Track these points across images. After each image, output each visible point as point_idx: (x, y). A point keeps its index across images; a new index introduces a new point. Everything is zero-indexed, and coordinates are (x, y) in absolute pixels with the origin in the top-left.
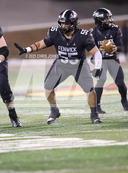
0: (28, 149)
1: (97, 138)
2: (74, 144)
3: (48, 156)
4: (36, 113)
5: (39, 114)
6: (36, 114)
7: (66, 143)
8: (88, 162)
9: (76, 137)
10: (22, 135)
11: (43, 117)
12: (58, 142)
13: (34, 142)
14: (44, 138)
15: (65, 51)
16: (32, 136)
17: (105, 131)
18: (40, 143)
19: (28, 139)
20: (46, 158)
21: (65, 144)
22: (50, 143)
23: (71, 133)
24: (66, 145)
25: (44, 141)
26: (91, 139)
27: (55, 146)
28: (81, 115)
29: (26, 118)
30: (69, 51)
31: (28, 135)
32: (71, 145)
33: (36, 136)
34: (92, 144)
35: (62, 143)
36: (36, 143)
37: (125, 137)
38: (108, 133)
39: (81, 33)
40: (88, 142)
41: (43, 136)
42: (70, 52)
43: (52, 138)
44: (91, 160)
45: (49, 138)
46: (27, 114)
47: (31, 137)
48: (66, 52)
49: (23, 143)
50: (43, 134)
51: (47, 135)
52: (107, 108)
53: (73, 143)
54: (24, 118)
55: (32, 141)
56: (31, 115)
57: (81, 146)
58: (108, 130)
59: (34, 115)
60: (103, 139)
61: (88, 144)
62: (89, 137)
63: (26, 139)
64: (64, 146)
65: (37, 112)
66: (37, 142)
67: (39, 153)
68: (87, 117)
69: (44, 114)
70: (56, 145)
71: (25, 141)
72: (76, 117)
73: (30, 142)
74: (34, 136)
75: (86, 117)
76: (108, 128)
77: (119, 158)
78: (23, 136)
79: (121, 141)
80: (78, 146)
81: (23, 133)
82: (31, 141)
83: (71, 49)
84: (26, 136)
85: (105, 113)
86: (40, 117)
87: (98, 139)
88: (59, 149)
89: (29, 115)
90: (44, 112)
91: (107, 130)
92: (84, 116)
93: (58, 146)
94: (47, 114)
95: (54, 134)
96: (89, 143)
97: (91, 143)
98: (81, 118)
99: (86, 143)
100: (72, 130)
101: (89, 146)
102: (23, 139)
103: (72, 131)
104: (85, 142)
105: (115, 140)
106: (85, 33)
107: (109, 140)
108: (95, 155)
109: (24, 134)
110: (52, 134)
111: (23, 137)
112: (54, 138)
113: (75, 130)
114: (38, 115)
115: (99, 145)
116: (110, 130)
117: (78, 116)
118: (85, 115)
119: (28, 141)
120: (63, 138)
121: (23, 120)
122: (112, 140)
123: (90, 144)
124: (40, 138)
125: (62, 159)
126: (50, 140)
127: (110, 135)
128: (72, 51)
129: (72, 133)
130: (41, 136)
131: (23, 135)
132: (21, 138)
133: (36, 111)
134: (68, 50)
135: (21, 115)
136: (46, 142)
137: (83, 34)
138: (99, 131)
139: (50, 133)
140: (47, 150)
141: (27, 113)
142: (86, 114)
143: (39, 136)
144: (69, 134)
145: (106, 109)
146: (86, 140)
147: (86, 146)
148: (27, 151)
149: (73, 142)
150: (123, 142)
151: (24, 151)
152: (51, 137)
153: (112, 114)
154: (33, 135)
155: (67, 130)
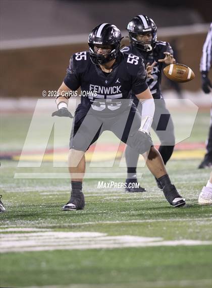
0: (15, 250)
1: (131, 232)
2: (92, 242)
3: (48, 262)
4: (28, 189)
5: (34, 190)
6: (29, 191)
7: (79, 241)
8: (114, 273)
9: (95, 231)
10: (4, 226)
11: (40, 196)
12: (65, 238)
13: (25, 238)
14: (42, 231)
15: (102, 93)
16: (22, 227)
17: (144, 221)
18: (35, 239)
19: (15, 232)
20: (44, 265)
21: (76, 243)
22: (52, 240)
23: (86, 223)
24: (79, 245)
25: (41, 236)
26: (120, 235)
27: (59, 245)
28: (105, 193)
29: (11, 197)
30: (108, 93)
31: (15, 226)
32: (86, 244)
33: (29, 227)
34: (123, 243)
35: (72, 241)
36: (27, 239)
37: (177, 232)
38: (149, 226)
39: (128, 61)
40: (115, 240)
41: (40, 228)
42: (110, 94)
43: (55, 231)
44: (119, 270)
45: (49, 231)
46: (13, 191)
47: (20, 229)
48: (104, 94)
49: (6, 239)
50: (40, 225)
51: (47, 227)
52: (148, 182)
53: (90, 241)
54: (8, 198)
55: (22, 237)
56: (20, 193)
57: (104, 246)
58: (149, 219)
59: (25, 192)
60: (141, 234)
61: (115, 243)
62: (117, 231)
63: (11, 232)
64: (75, 245)
65: (31, 188)
66: (30, 238)
67: (33, 256)
68: (115, 198)
69: (43, 192)
70: (61, 243)
71: (10, 235)
72: (96, 196)
73: (17, 239)
74: (25, 227)
75: (112, 198)
76: (149, 217)
77: (168, 267)
78: (7, 228)
79: (170, 239)
80: (98, 246)
81: (6, 223)
82: (19, 237)
83: (112, 89)
84: (11, 227)
85: (145, 191)
86: (35, 196)
87: (133, 235)
88: (66, 251)
89: (17, 193)
90: (42, 188)
91: (147, 221)
92: (109, 196)
93: (64, 245)
94: (46, 192)
95: (58, 225)
96: (117, 242)
97: (121, 241)
98: (105, 198)
99: (112, 242)
100: (88, 219)
101: (116, 246)
102: (7, 232)
103: (89, 221)
104: (110, 240)
105: (161, 236)
106: (135, 62)
107: (151, 236)
108: (127, 261)
109: (8, 224)
110: (54, 225)
111: (6, 230)
112: (59, 231)
113: (94, 220)
114: (31, 192)
115: (133, 245)
116: (153, 219)
117: (99, 195)
118: (110, 194)
119: (16, 237)
120: (74, 231)
121: (7, 201)
122: (156, 237)
123: (119, 243)
124: (34, 232)
125: (72, 266)
126: (51, 236)
127: (152, 228)
128: (114, 92)
129: (89, 225)
130: (37, 227)
131: (6, 226)
132: (3, 230)
133: (29, 186)
134: (107, 91)
135: (4, 191)
136: (46, 239)
137: (132, 62)
138: (134, 221)
139: (51, 223)
140: (47, 252)
141: (14, 188)
142: (113, 193)
143: (33, 227)
144: (83, 225)
145: (146, 184)
146: (111, 235)
147: (112, 246)
148: (13, 253)
149: (91, 239)
150: (175, 240)
151: (7, 253)
152: (53, 230)
153: (156, 193)
154: (22, 225)
155: (81, 219)
